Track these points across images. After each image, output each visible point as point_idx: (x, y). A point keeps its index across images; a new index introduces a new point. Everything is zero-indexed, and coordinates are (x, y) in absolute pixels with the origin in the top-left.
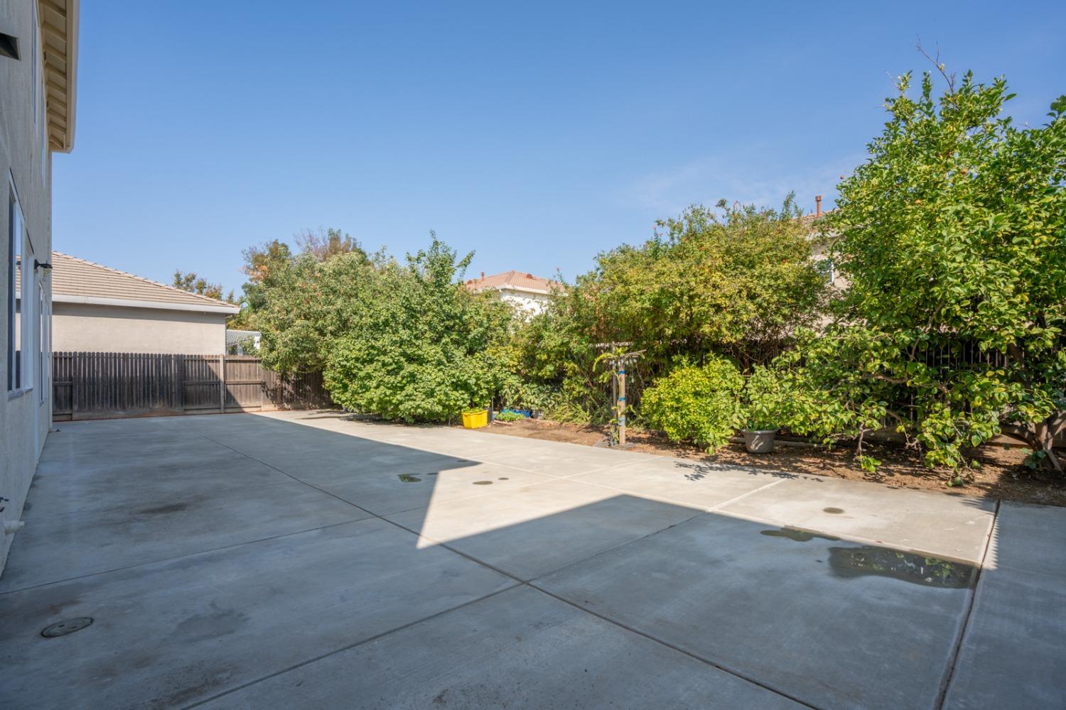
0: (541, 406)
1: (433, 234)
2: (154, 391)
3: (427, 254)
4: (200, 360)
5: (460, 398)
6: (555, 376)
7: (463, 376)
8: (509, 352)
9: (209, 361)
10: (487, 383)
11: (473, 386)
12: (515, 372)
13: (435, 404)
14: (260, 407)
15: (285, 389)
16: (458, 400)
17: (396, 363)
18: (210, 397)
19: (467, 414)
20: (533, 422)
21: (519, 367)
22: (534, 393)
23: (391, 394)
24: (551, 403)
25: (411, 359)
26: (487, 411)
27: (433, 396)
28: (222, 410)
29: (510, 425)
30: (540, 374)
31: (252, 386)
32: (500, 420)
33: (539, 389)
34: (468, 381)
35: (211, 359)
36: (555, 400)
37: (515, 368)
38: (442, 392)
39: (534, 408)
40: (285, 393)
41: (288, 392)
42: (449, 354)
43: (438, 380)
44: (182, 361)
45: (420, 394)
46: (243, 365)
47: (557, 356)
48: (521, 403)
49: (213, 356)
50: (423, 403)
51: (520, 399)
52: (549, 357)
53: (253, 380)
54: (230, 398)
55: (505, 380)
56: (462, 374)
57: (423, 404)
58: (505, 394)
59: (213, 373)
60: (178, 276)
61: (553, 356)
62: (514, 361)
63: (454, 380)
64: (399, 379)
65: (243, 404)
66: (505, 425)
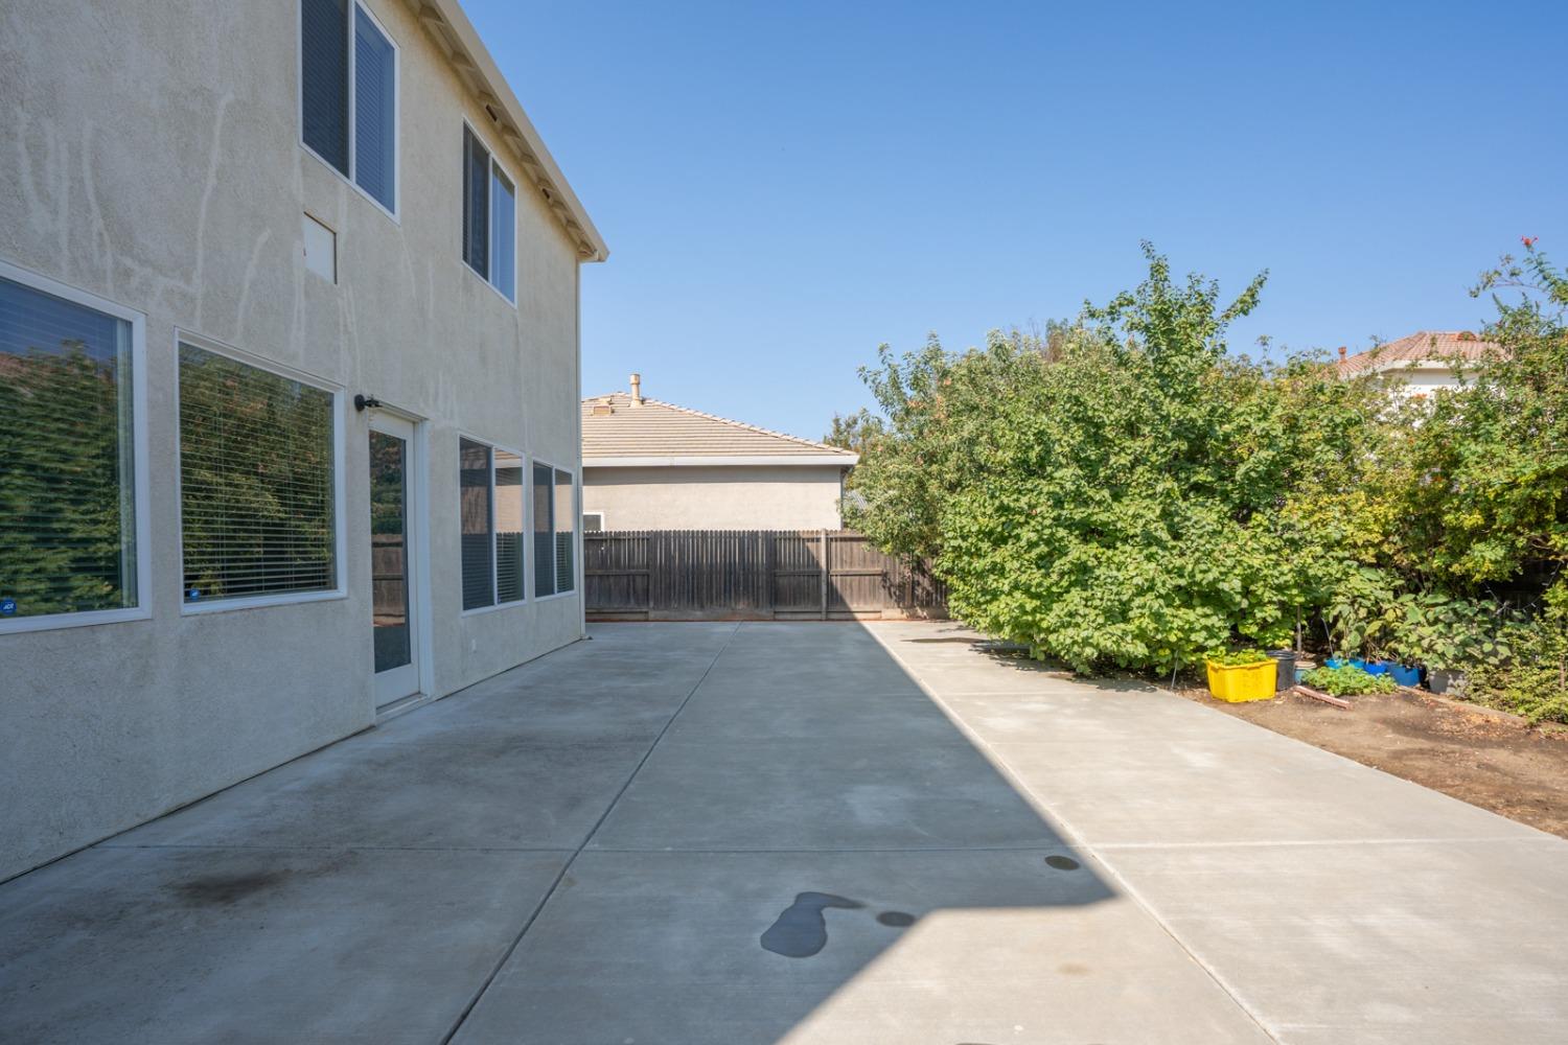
0: (1457, 660)
1: (1148, 250)
2: (737, 584)
3: (1136, 298)
4: (794, 538)
5: (1197, 626)
6: (1513, 573)
7: (1205, 572)
8: (1354, 508)
9: (808, 540)
10: (1280, 589)
11: (1238, 598)
12: (1374, 561)
13: (1129, 639)
14: (880, 612)
15: (919, 584)
16: (1192, 630)
17: (1048, 543)
18: (808, 594)
19: (1216, 665)
20: (1422, 705)
21: (1385, 548)
22: (1437, 621)
23: (1034, 611)
24: (1495, 653)
25: (1090, 532)
26: (1276, 661)
27: (1126, 620)
28: (823, 616)
29: (1340, 707)
30: (1455, 568)
31: (867, 577)
32: (1313, 687)
33: (1455, 611)
34: (1221, 585)
35: (810, 536)
36: (1510, 646)
37: (1371, 551)
38: (1146, 611)
39: (1433, 664)
40: (919, 591)
41: (924, 589)
42: (1176, 519)
43: (1139, 580)
44: (772, 540)
45: (1092, 613)
46: (855, 544)
47: (1520, 515)
48: (1393, 644)
49: (812, 532)
50: (1097, 634)
51: (1387, 633)
52: (1490, 518)
53: (872, 570)
54: (835, 597)
55: (1339, 580)
56: (1203, 567)
57: (1097, 637)
58: (1336, 619)
59: (813, 558)
60: (837, 421)
61: (1503, 516)
62: (1370, 532)
63: (1182, 582)
64: (1055, 577)
65: (854, 607)
66: (1328, 704)
